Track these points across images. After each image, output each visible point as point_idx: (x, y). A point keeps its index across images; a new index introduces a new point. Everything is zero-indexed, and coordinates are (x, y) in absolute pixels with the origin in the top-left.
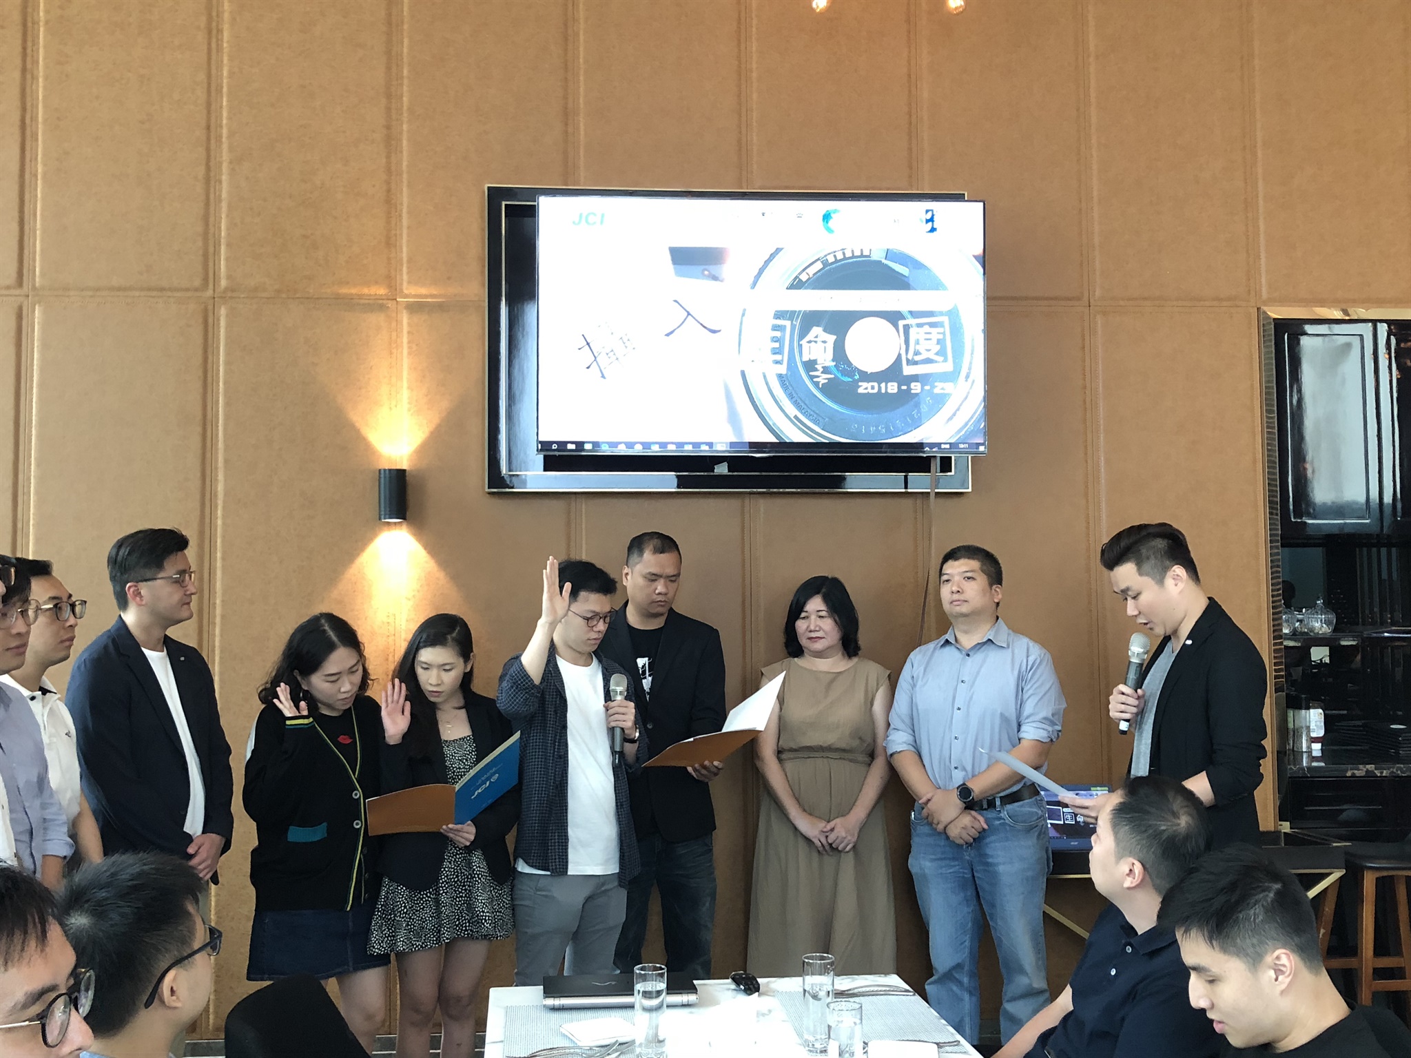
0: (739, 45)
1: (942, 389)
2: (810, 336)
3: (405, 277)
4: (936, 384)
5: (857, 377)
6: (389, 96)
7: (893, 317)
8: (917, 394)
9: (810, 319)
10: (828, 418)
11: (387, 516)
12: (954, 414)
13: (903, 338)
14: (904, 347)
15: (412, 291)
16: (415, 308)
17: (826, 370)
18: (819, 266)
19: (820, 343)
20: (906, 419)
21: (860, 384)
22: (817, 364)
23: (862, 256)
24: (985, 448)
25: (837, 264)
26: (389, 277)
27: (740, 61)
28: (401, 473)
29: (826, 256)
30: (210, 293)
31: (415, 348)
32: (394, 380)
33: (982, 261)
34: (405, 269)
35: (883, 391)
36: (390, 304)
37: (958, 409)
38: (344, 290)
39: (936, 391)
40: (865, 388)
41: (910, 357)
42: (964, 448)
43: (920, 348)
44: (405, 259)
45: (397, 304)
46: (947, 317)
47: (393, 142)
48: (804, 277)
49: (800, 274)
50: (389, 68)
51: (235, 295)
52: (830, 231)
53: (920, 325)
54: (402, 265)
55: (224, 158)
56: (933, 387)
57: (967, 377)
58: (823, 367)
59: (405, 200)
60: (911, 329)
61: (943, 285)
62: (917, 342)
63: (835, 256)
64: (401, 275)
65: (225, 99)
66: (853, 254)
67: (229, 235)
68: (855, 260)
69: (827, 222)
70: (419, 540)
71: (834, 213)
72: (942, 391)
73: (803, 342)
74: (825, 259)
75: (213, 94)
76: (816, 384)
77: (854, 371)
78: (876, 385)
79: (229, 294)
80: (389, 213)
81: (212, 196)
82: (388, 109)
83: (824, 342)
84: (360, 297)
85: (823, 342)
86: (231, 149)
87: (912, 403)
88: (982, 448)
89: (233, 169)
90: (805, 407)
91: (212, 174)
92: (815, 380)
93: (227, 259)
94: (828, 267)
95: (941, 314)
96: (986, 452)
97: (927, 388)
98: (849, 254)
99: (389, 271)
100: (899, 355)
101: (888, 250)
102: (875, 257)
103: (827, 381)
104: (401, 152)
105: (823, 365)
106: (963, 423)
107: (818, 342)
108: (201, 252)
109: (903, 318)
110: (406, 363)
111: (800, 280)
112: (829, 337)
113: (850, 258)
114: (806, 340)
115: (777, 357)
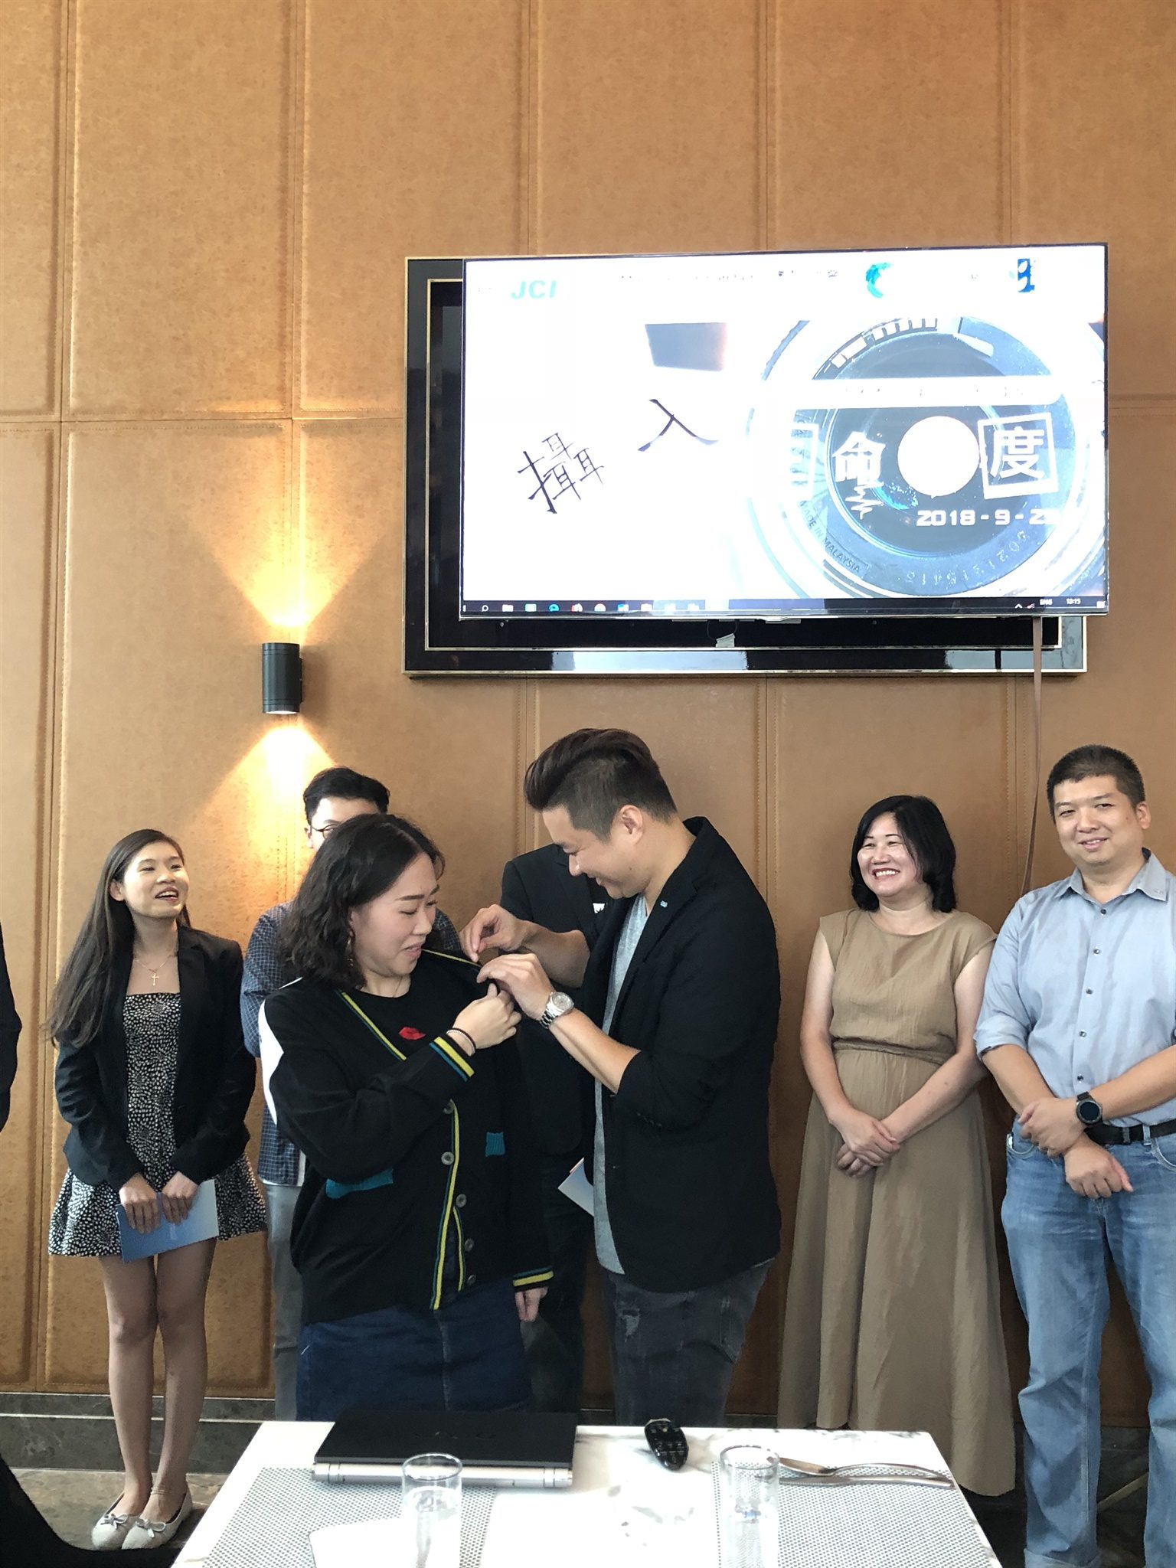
0: (757, 57)
1: (1042, 518)
2: (848, 446)
3: (304, 388)
4: (1032, 511)
5: (915, 503)
6: (285, 149)
7: (969, 415)
8: (1005, 526)
9: (846, 422)
10: (872, 563)
11: (273, 706)
12: (1060, 555)
13: (983, 445)
14: (985, 459)
15: (312, 404)
16: (317, 428)
17: (870, 494)
18: (860, 344)
19: (861, 455)
20: (988, 562)
21: (920, 513)
22: (856, 485)
23: (924, 328)
24: (1106, 604)
25: (888, 342)
26: (282, 389)
27: (757, 79)
28: (292, 649)
29: (871, 330)
30: (55, 416)
31: (314, 481)
32: (287, 525)
33: (1102, 329)
34: (303, 378)
35: (954, 522)
36: (285, 425)
37: (1065, 548)
38: (225, 408)
39: (1033, 521)
40: (928, 518)
41: (994, 473)
42: (1073, 605)
43: (1011, 460)
44: (303, 365)
45: (292, 423)
46: (1049, 414)
47: (289, 209)
48: (839, 362)
49: (833, 356)
50: (285, 111)
51: (87, 417)
52: (877, 294)
53: (1009, 427)
54: (299, 372)
55: (75, 239)
56: (1028, 516)
57: (1079, 500)
58: (865, 490)
59: (305, 286)
60: (996, 434)
61: (1045, 368)
62: (1006, 450)
63: (884, 330)
64: (298, 385)
65: (76, 160)
66: (911, 326)
67: (79, 339)
68: (913, 334)
69: (873, 282)
70: (319, 741)
71: (884, 268)
72: (1041, 522)
73: (838, 454)
74: (869, 334)
75: (62, 155)
76: (856, 514)
77: (910, 496)
78: (943, 513)
79: (80, 417)
80: (283, 303)
81: (60, 290)
82: (284, 166)
83: (869, 453)
84: (245, 416)
85: (865, 453)
86: (83, 225)
87: (995, 540)
88: (1101, 605)
89: (85, 253)
90: (839, 548)
91: (60, 260)
92: (854, 508)
93: (78, 371)
94: (874, 346)
95: (1040, 409)
96: (1108, 610)
97: (1019, 517)
98: (904, 327)
99: (283, 381)
100: (979, 471)
101: (962, 319)
102: (942, 330)
103: (870, 510)
104: (300, 222)
105: (865, 487)
106: (1073, 569)
107: (859, 455)
108: (45, 363)
109: (984, 416)
110: (303, 502)
111: (833, 366)
112: (876, 447)
113: (907, 332)
114: (841, 451)
115: (799, 477)
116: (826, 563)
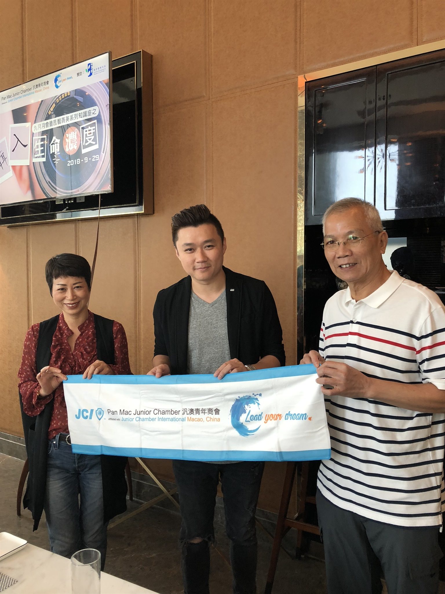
1: (95, 158)
2: (52, 141)
4: (93, 156)
8: (87, 163)
12: (99, 171)
14: (82, 140)
17: (57, 157)
18: (54, 106)
22: (55, 155)
23: (67, 96)
25: (60, 103)
35: (75, 163)
37: (100, 168)
39: (93, 160)
40: (70, 163)
41: (84, 144)
43: (88, 139)
46: (96, 120)
49: (49, 111)
53: (87, 127)
57: (104, 150)
60: (84, 130)
62: (86, 136)
63: (59, 99)
66: (64, 96)
74: (56, 101)
77: (66, 156)
78: (73, 161)
83: (56, 143)
90: (52, 176)
92: (54, 162)
94: (57, 105)
97: (90, 159)
103: (58, 162)
111: (49, 115)
112: (58, 141)
113: (64, 98)
114: (51, 144)
115: (43, 154)
116: (49, 182)
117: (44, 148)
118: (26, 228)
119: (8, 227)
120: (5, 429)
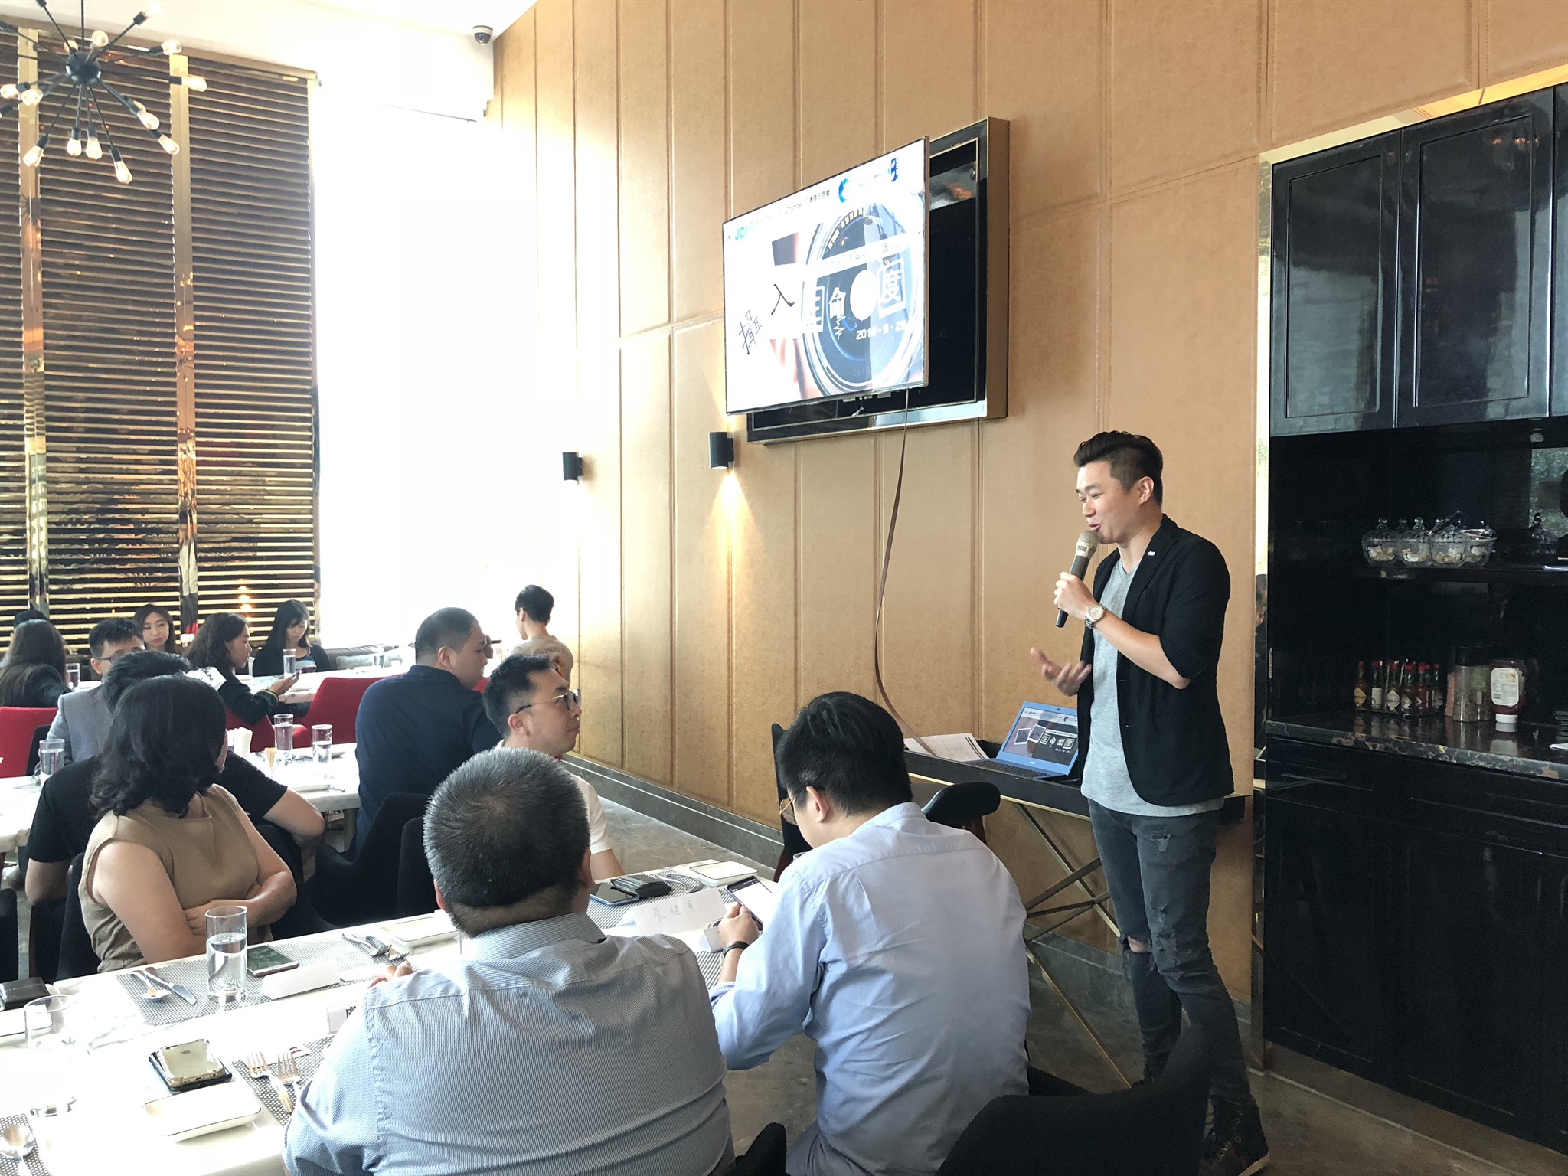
1: (901, 326)
2: (834, 296)
4: (897, 323)
5: (856, 326)
9: (834, 281)
12: (906, 350)
17: (841, 324)
18: (837, 233)
19: (838, 301)
21: (857, 332)
22: (837, 320)
23: (858, 215)
25: (847, 228)
33: (924, 197)
39: (897, 329)
40: (859, 335)
41: (883, 301)
43: (888, 291)
46: (903, 258)
49: (829, 243)
52: (842, 200)
53: (888, 270)
56: (895, 326)
57: (913, 314)
60: (883, 275)
61: (901, 228)
62: (887, 286)
63: (845, 221)
66: (854, 216)
68: (855, 221)
69: (841, 193)
71: (845, 184)
73: (830, 302)
74: (840, 225)
76: (838, 338)
77: (855, 322)
83: (840, 299)
92: (836, 334)
94: (842, 233)
95: (900, 255)
97: (891, 328)
98: (851, 217)
100: (878, 301)
103: (843, 334)
105: (840, 320)
111: (829, 248)
112: (843, 295)
113: (853, 220)
114: (832, 300)
115: (819, 319)
116: (827, 368)
117: (821, 309)
118: (793, 449)
119: (765, 445)
120: (756, 815)
